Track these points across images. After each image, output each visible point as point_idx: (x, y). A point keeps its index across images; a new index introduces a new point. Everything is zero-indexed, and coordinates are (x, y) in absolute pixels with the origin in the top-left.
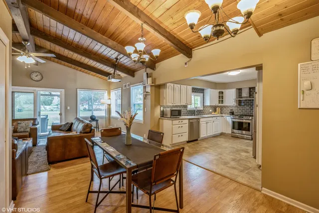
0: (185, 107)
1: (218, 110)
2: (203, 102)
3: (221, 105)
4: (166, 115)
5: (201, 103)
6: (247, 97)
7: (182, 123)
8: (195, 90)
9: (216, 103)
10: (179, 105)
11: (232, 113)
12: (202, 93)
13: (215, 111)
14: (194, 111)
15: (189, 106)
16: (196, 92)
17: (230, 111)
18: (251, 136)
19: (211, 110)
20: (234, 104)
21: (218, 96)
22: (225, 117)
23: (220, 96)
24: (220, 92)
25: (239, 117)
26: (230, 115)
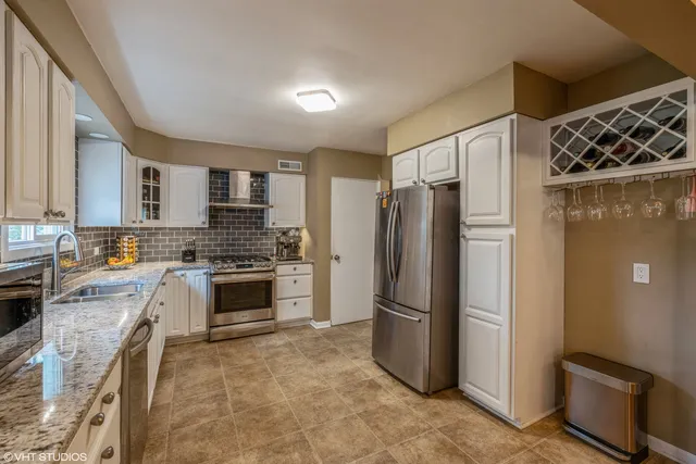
1: (128, 244)
3: (147, 223)
11: (191, 256)
17: (184, 248)
18: (272, 321)
19: (97, 251)
20: (204, 223)
21: (140, 184)
22: (178, 273)
23: (146, 187)
24: (146, 172)
25: (238, 267)
26: (184, 261)
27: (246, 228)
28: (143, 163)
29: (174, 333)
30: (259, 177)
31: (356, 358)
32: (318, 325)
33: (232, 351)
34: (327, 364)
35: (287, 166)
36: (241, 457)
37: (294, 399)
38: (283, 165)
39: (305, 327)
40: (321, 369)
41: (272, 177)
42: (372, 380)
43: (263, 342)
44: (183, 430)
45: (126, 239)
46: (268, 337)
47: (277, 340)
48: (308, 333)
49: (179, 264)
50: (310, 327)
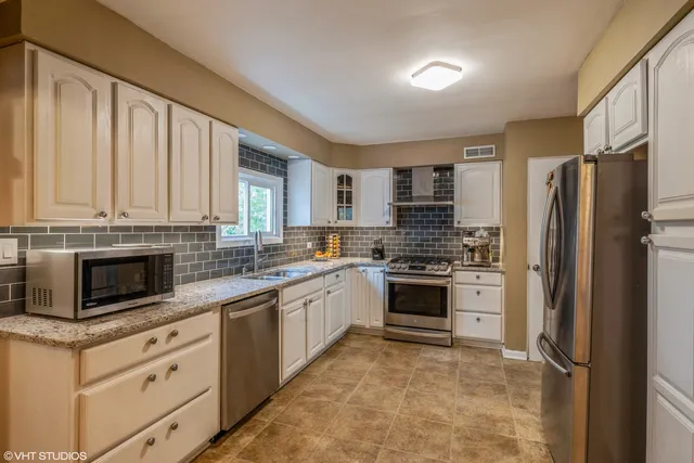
0: (205, 232)
1: (333, 240)
2: (285, 214)
3: (343, 223)
4: (46, 296)
5: (275, 213)
6: (426, 198)
7: (175, 342)
8: (251, 158)
9: (329, 216)
10: (164, 222)
11: (379, 253)
12: (279, 173)
13: (322, 245)
14: (250, 251)
15: (224, 231)
16: (254, 166)
17: (373, 246)
18: (448, 334)
19: (309, 245)
20: (387, 223)
21: (336, 190)
22: (361, 268)
23: (340, 193)
24: (341, 179)
25: (411, 268)
26: (374, 258)
27: (422, 227)
28: (338, 172)
29: (358, 322)
30: (445, 170)
31: (521, 407)
32: (508, 354)
33: (395, 352)
34: (474, 400)
35: (475, 152)
36: (319, 439)
37: (402, 416)
38: (469, 153)
39: (491, 351)
40: (463, 402)
41: (459, 168)
42: (515, 441)
43: (430, 353)
44: (308, 399)
45: (331, 237)
46: (440, 350)
47: (445, 356)
48: (489, 360)
49: (368, 260)
50: (498, 353)
